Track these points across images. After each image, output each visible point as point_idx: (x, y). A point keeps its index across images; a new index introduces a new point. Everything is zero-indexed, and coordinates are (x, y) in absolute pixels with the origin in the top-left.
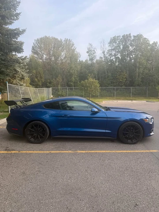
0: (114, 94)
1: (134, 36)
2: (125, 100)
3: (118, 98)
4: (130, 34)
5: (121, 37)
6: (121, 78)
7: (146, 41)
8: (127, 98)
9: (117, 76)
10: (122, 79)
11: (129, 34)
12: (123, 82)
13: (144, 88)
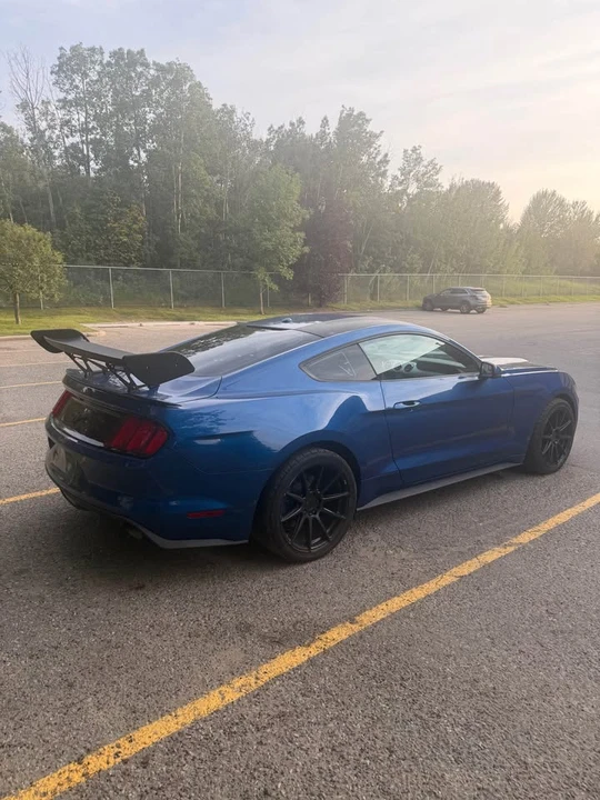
0: (106, 294)
1: (159, 68)
2: (157, 320)
3: (125, 310)
4: (142, 53)
5: (106, 58)
6: (125, 230)
7: (199, 96)
8: (161, 311)
9: (108, 222)
10: (127, 235)
11: (138, 53)
12: (134, 247)
13: (210, 273)
